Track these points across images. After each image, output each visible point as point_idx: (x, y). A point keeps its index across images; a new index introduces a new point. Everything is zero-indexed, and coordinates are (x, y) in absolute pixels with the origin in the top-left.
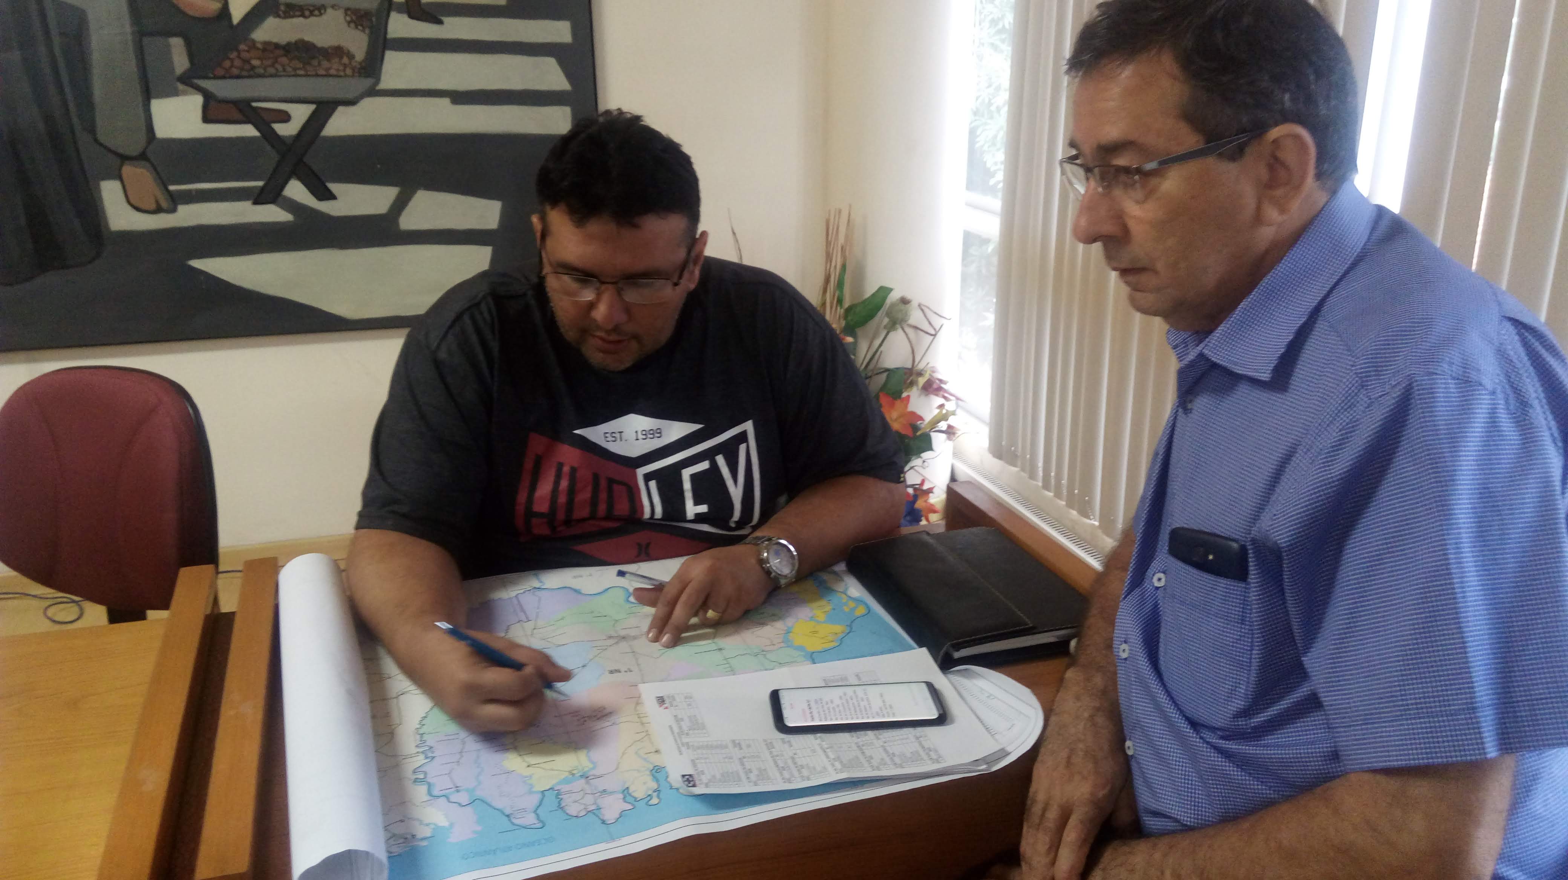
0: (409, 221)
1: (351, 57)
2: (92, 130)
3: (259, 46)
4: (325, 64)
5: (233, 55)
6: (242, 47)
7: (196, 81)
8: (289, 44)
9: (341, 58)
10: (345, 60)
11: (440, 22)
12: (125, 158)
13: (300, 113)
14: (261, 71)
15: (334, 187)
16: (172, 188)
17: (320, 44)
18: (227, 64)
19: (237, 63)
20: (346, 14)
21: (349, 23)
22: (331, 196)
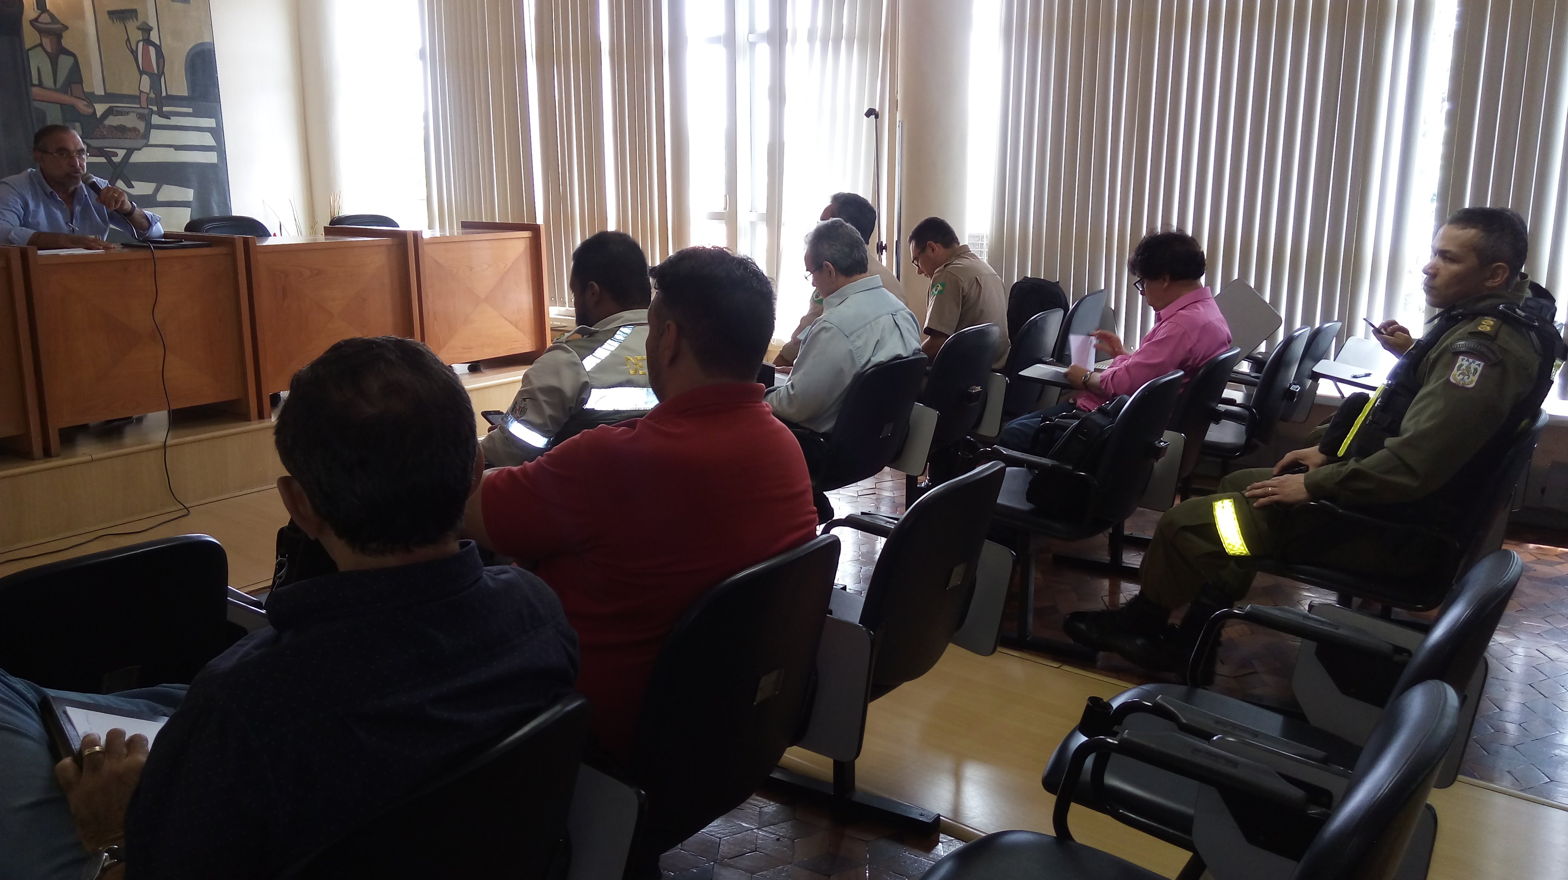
0: (160, 198)
1: (139, 131)
3: (107, 127)
4: (130, 134)
5: (98, 129)
6: (101, 127)
8: (117, 126)
9: (135, 132)
10: (137, 133)
11: (170, 119)
13: (121, 153)
14: (108, 136)
15: (134, 183)
17: (128, 126)
18: (95, 133)
19: (99, 133)
20: (136, 115)
21: (137, 118)
22: (132, 187)
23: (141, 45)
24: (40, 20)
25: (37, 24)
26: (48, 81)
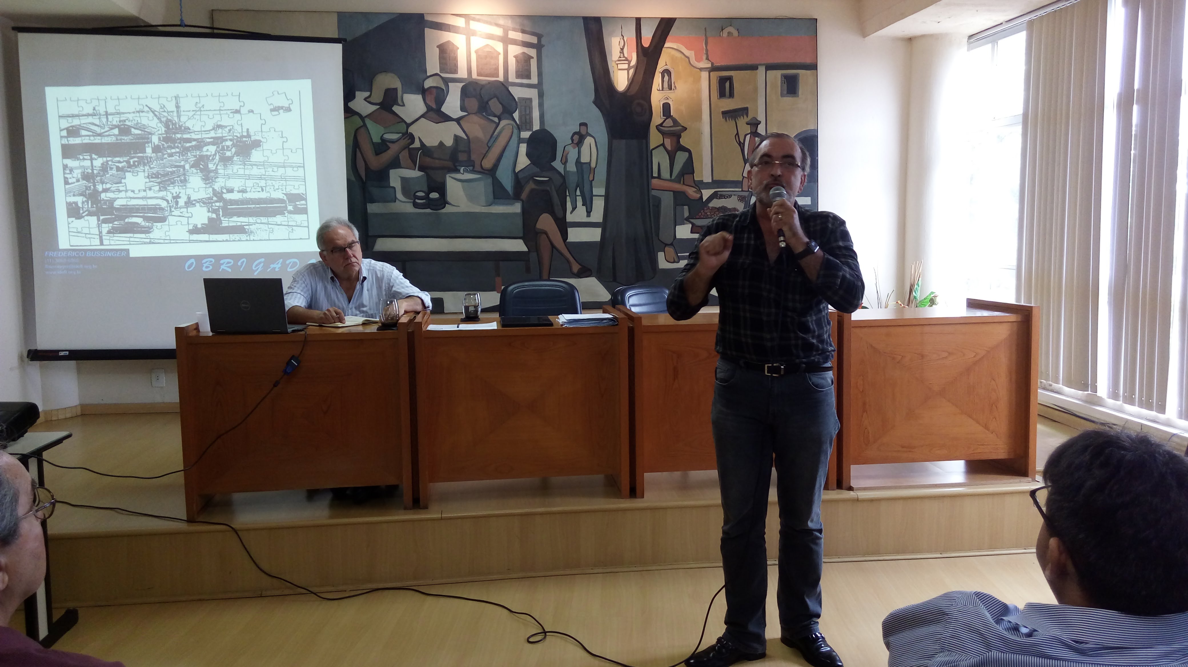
2: (658, 235)
3: (710, 208)
5: (702, 211)
6: (705, 209)
7: (690, 220)
8: (720, 207)
12: (666, 245)
14: (710, 216)
16: (679, 255)
18: (700, 214)
19: (703, 213)
20: (738, 197)
21: (738, 200)
23: (748, 137)
24: (663, 125)
25: (661, 128)
26: (666, 174)
